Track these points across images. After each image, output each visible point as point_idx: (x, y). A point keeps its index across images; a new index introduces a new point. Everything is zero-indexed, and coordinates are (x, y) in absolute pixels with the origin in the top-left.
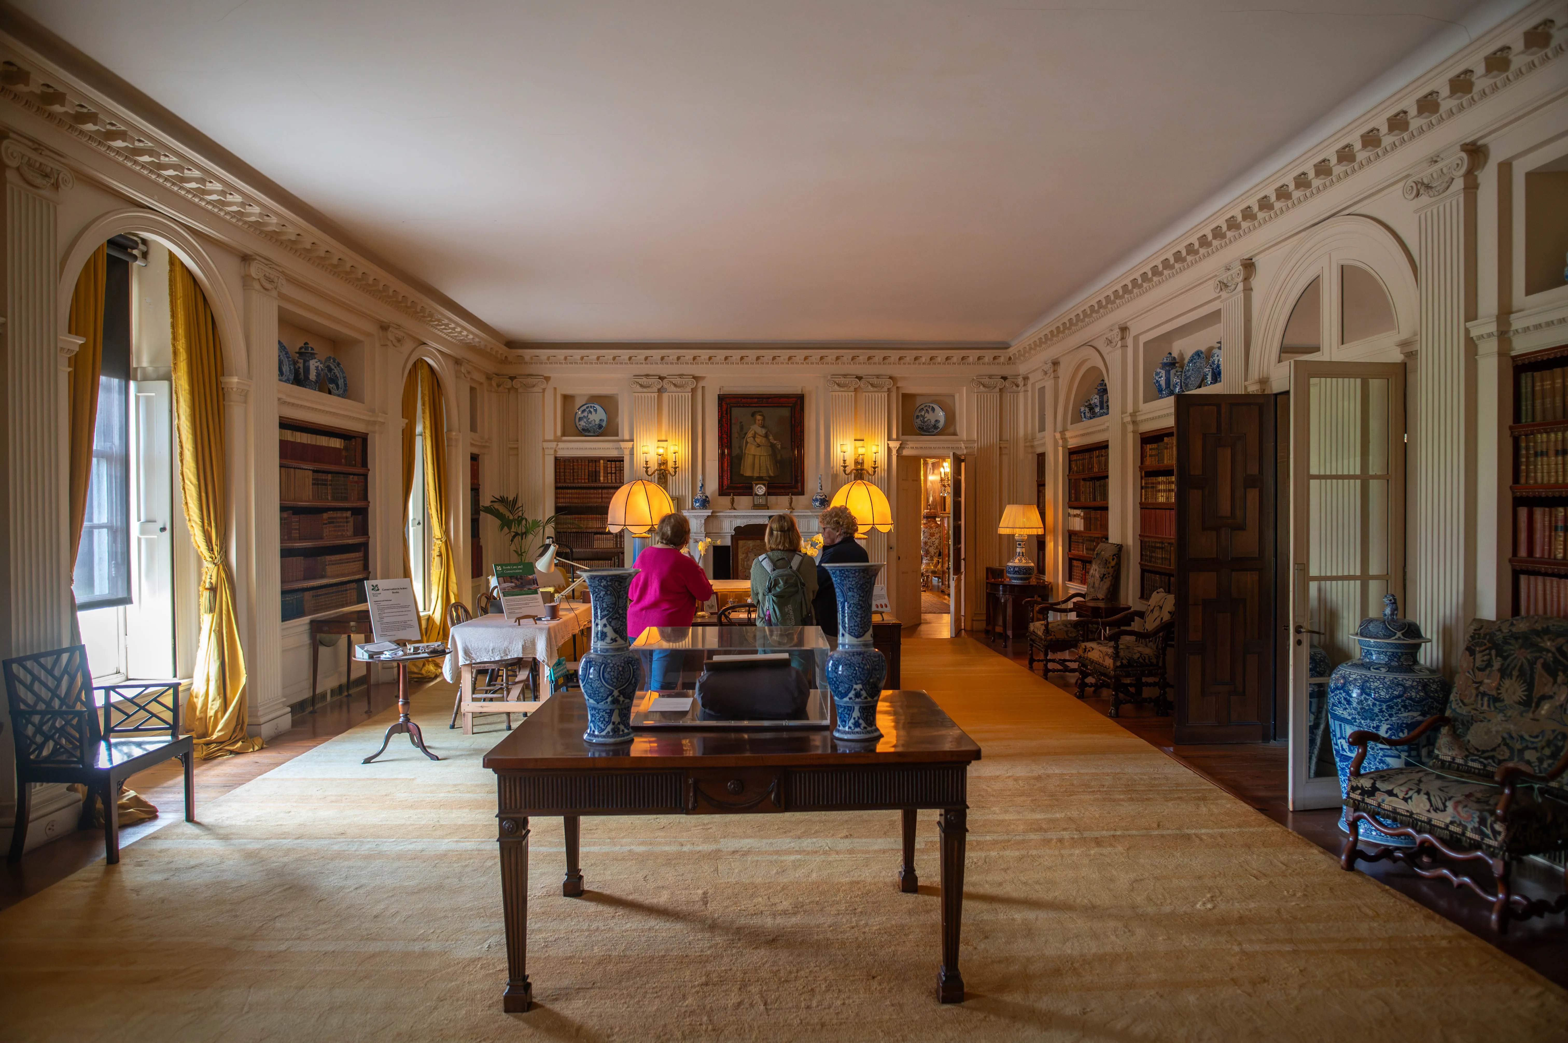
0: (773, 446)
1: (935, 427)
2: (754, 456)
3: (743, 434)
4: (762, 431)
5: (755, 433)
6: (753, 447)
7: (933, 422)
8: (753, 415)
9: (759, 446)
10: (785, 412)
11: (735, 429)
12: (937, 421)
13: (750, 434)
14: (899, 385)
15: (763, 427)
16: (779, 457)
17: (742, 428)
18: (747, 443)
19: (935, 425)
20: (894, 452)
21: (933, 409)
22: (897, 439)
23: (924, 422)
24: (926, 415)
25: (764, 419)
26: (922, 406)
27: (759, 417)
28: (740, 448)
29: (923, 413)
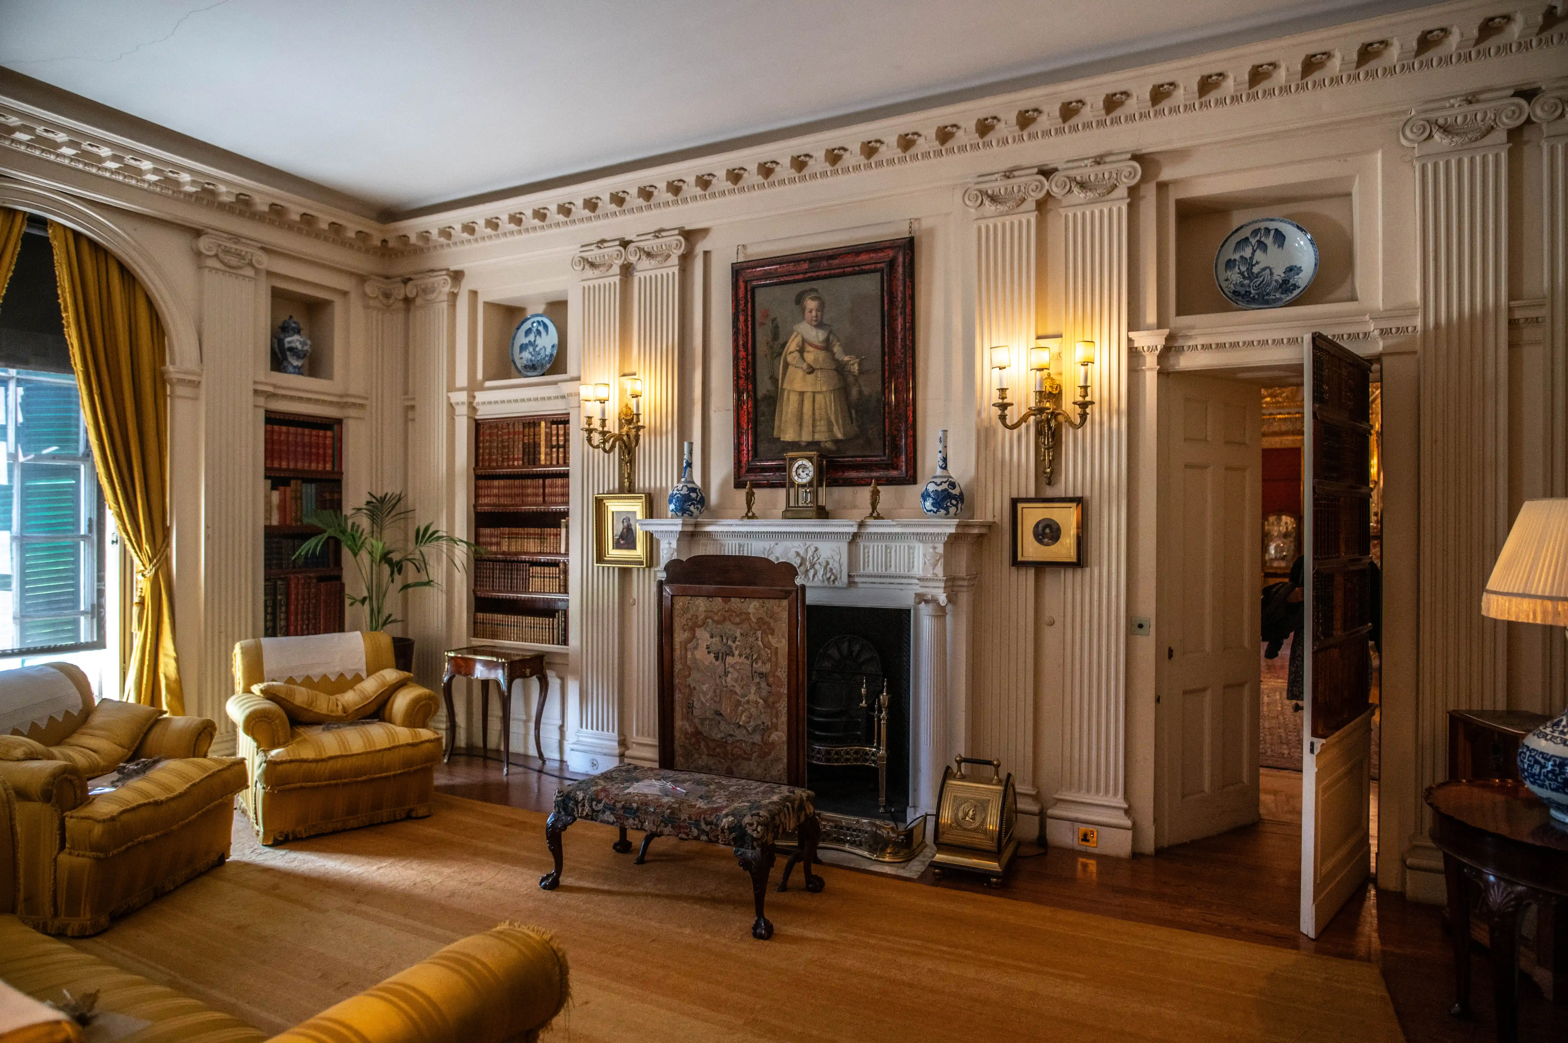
0: (840, 369)
1: (1286, 286)
2: (802, 394)
3: (778, 349)
4: (817, 336)
5: (804, 341)
6: (800, 373)
7: (1279, 273)
8: (799, 300)
9: (811, 370)
10: (870, 285)
11: (763, 336)
12: (1292, 270)
13: (793, 345)
14: (1166, 174)
15: (820, 325)
16: (854, 392)
17: (776, 335)
18: (786, 365)
19: (1285, 281)
20: (1151, 362)
21: (1280, 238)
22: (1160, 325)
23: (1251, 276)
24: (1259, 255)
25: (822, 308)
26: (1246, 233)
27: (811, 304)
28: (774, 380)
29: (1247, 253)
